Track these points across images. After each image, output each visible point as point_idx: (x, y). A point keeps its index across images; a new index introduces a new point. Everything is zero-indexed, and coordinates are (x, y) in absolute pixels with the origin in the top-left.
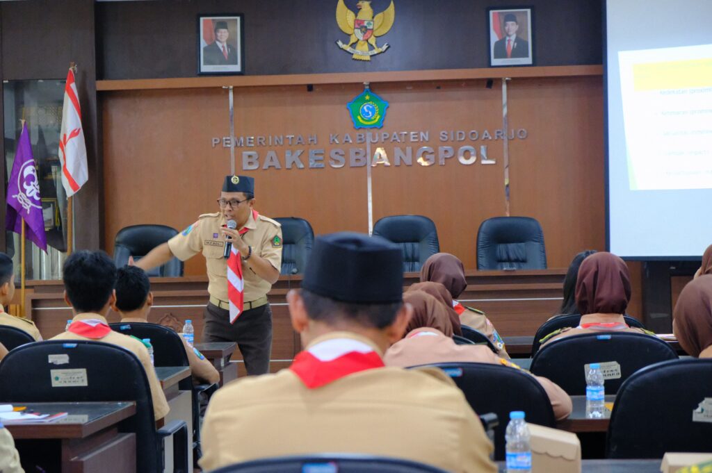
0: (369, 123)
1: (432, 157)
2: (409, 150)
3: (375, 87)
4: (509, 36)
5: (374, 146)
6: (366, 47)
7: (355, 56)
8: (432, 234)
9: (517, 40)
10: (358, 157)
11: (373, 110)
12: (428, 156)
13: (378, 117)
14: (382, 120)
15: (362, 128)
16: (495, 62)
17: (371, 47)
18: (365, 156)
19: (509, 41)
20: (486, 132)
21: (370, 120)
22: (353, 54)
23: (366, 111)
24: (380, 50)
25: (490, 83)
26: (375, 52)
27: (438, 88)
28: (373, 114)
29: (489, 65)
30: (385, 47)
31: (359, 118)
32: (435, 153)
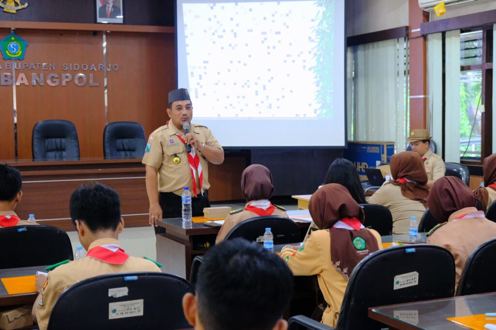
0: (14, 56)
1: (58, 80)
2: (42, 75)
3: (19, 32)
4: (108, 4)
5: (18, 71)
6: (13, 4)
7: (5, 10)
8: (74, 133)
9: (114, 7)
10: (6, 79)
11: (17, 47)
12: (54, 80)
13: (21, 52)
14: (23, 54)
15: (10, 59)
16: (99, 20)
17: (17, 4)
18: (12, 78)
19: (108, 7)
20: (93, 65)
21: (15, 54)
22: (3, 8)
23: (12, 47)
24: (23, 6)
25: (95, 33)
26: (20, 7)
27: (61, 35)
28: (17, 50)
29: (95, 22)
30: (26, 5)
31: (7, 52)
32: (60, 78)
